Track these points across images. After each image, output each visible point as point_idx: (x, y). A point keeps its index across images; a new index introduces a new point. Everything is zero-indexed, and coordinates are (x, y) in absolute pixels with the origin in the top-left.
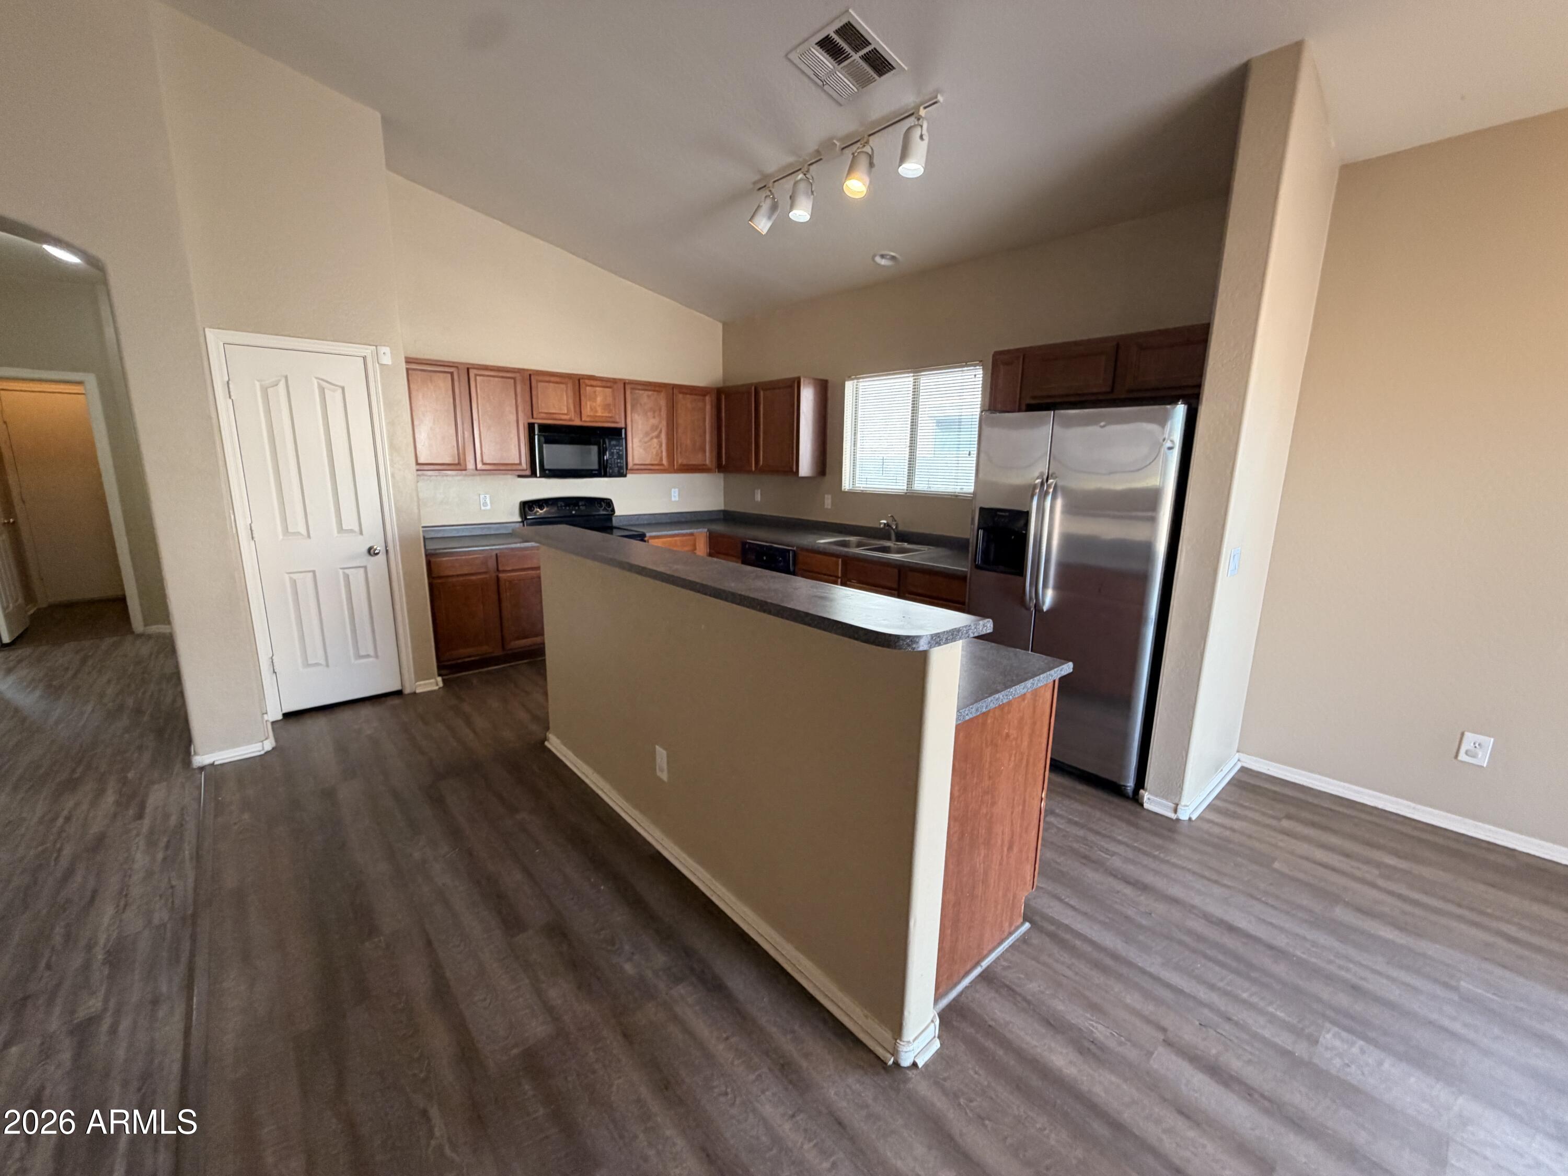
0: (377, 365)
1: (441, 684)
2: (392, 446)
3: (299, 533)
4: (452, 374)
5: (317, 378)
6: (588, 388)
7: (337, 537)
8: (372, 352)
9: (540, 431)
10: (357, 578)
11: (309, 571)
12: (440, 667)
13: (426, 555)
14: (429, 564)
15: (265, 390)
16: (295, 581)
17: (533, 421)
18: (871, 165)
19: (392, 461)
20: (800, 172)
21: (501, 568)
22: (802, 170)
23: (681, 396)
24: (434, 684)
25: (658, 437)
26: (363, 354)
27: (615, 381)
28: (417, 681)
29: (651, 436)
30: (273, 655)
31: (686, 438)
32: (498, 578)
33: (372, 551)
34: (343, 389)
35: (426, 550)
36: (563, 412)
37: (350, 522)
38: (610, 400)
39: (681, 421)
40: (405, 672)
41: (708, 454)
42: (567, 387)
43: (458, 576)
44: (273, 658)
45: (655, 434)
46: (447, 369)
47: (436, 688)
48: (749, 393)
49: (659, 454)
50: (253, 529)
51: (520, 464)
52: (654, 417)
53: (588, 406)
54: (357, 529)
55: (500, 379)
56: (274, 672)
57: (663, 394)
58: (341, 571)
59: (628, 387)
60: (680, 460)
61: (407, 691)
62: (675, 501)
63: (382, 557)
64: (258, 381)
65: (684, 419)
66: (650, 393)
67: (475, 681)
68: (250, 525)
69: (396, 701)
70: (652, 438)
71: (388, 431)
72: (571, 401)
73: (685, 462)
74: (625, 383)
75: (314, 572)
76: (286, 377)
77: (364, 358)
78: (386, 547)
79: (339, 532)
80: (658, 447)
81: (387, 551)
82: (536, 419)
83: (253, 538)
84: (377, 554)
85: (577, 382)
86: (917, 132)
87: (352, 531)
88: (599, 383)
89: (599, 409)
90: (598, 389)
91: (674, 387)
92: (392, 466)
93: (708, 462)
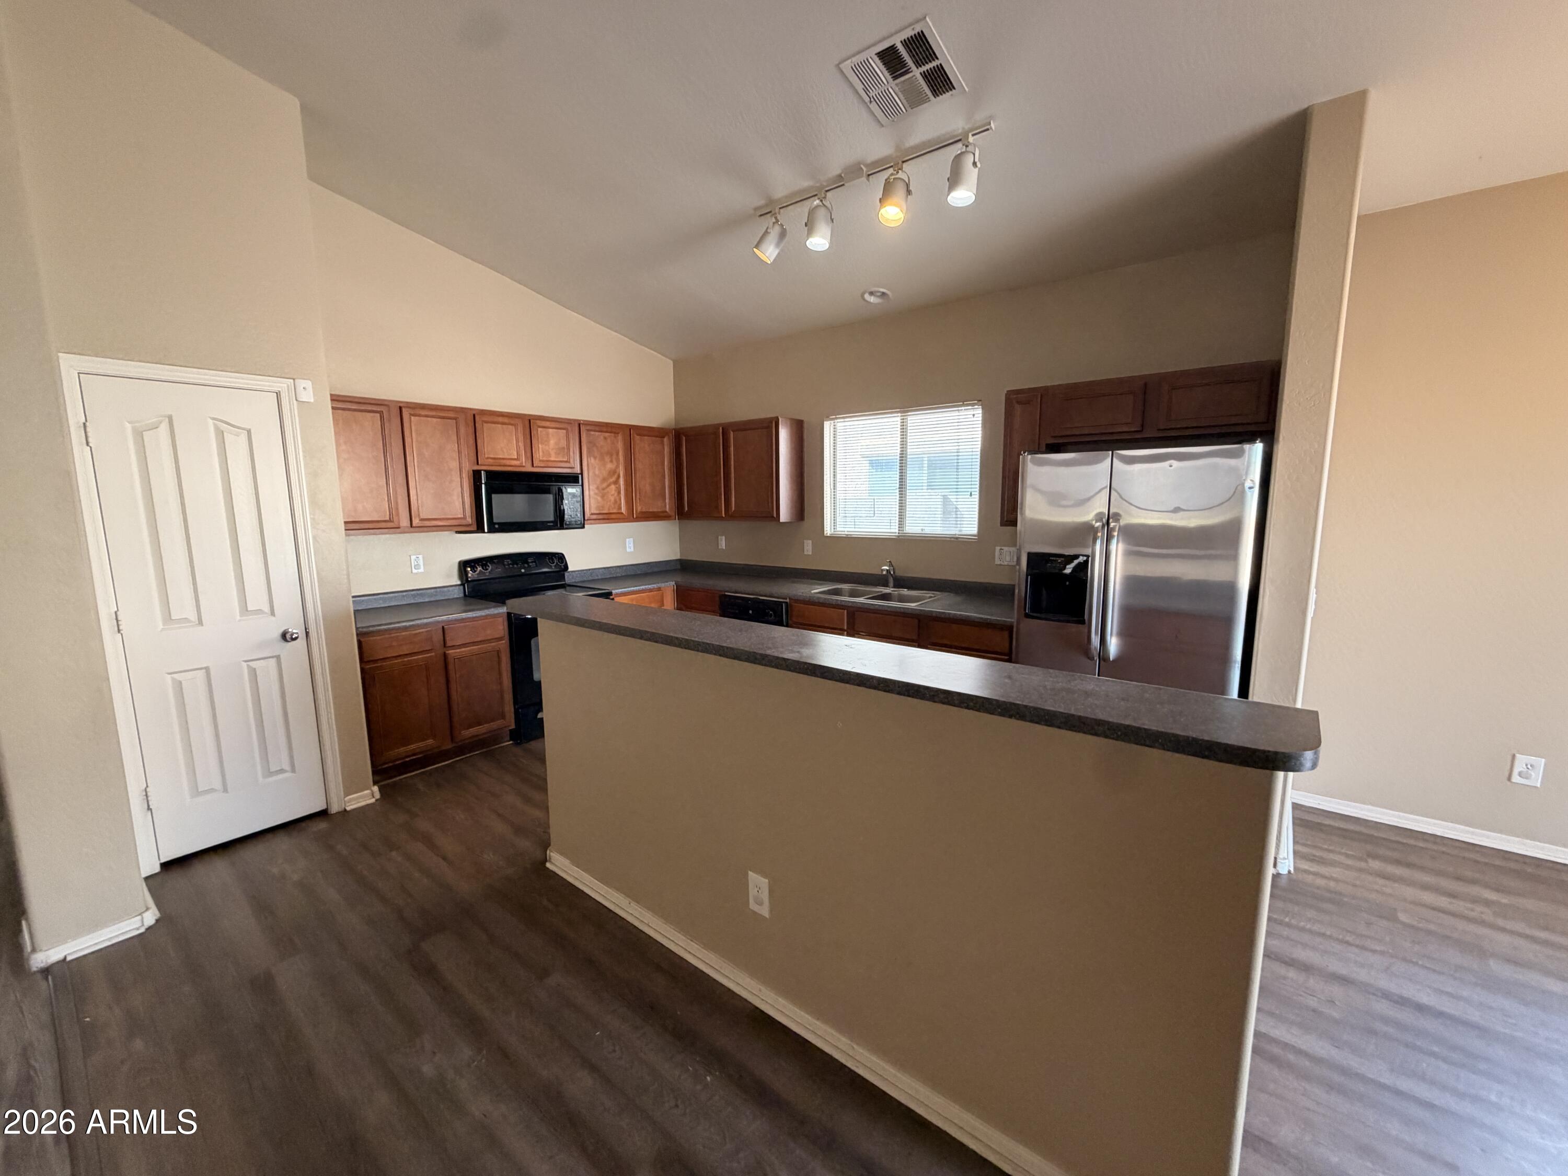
0: (295, 401)
1: (378, 795)
2: (314, 503)
3: (186, 620)
4: (381, 413)
5: (214, 419)
6: (540, 429)
7: (240, 621)
8: (288, 386)
9: (487, 478)
10: (267, 671)
11: (201, 669)
12: (375, 773)
13: (357, 635)
14: (360, 644)
15: (139, 435)
16: (180, 682)
17: (476, 468)
18: (909, 192)
19: (313, 519)
20: (816, 198)
21: (449, 644)
22: (819, 196)
23: (638, 437)
24: (368, 796)
25: (616, 482)
26: (277, 389)
27: (569, 422)
28: (347, 794)
29: (609, 482)
30: (147, 786)
31: (645, 484)
32: (445, 655)
33: (288, 636)
34: (249, 432)
35: (357, 628)
36: (514, 457)
37: (257, 599)
38: (563, 443)
39: (639, 466)
40: (332, 786)
41: (667, 501)
42: (516, 430)
43: (396, 657)
44: (148, 790)
45: (614, 479)
46: (375, 408)
47: (373, 800)
48: (716, 434)
49: (617, 503)
50: (119, 618)
51: (464, 518)
52: (611, 461)
53: (540, 450)
54: (266, 609)
55: (439, 420)
56: (149, 809)
57: (620, 437)
58: (245, 664)
59: (582, 428)
60: (638, 508)
61: (335, 809)
62: (631, 552)
63: (301, 643)
64: (129, 422)
65: (643, 462)
66: (607, 435)
67: (421, 786)
68: (116, 613)
69: (322, 825)
70: (609, 485)
71: (308, 484)
72: (521, 445)
73: (644, 510)
74: (580, 424)
75: (207, 669)
76: (170, 419)
77: (278, 394)
78: (306, 629)
79: (242, 615)
80: (616, 494)
81: (307, 634)
82: (481, 465)
83: (119, 631)
84: (296, 638)
85: (527, 423)
86: (969, 159)
87: (259, 612)
88: (553, 425)
89: (553, 453)
90: (550, 430)
91: (630, 428)
92: (313, 527)
93: (667, 510)
